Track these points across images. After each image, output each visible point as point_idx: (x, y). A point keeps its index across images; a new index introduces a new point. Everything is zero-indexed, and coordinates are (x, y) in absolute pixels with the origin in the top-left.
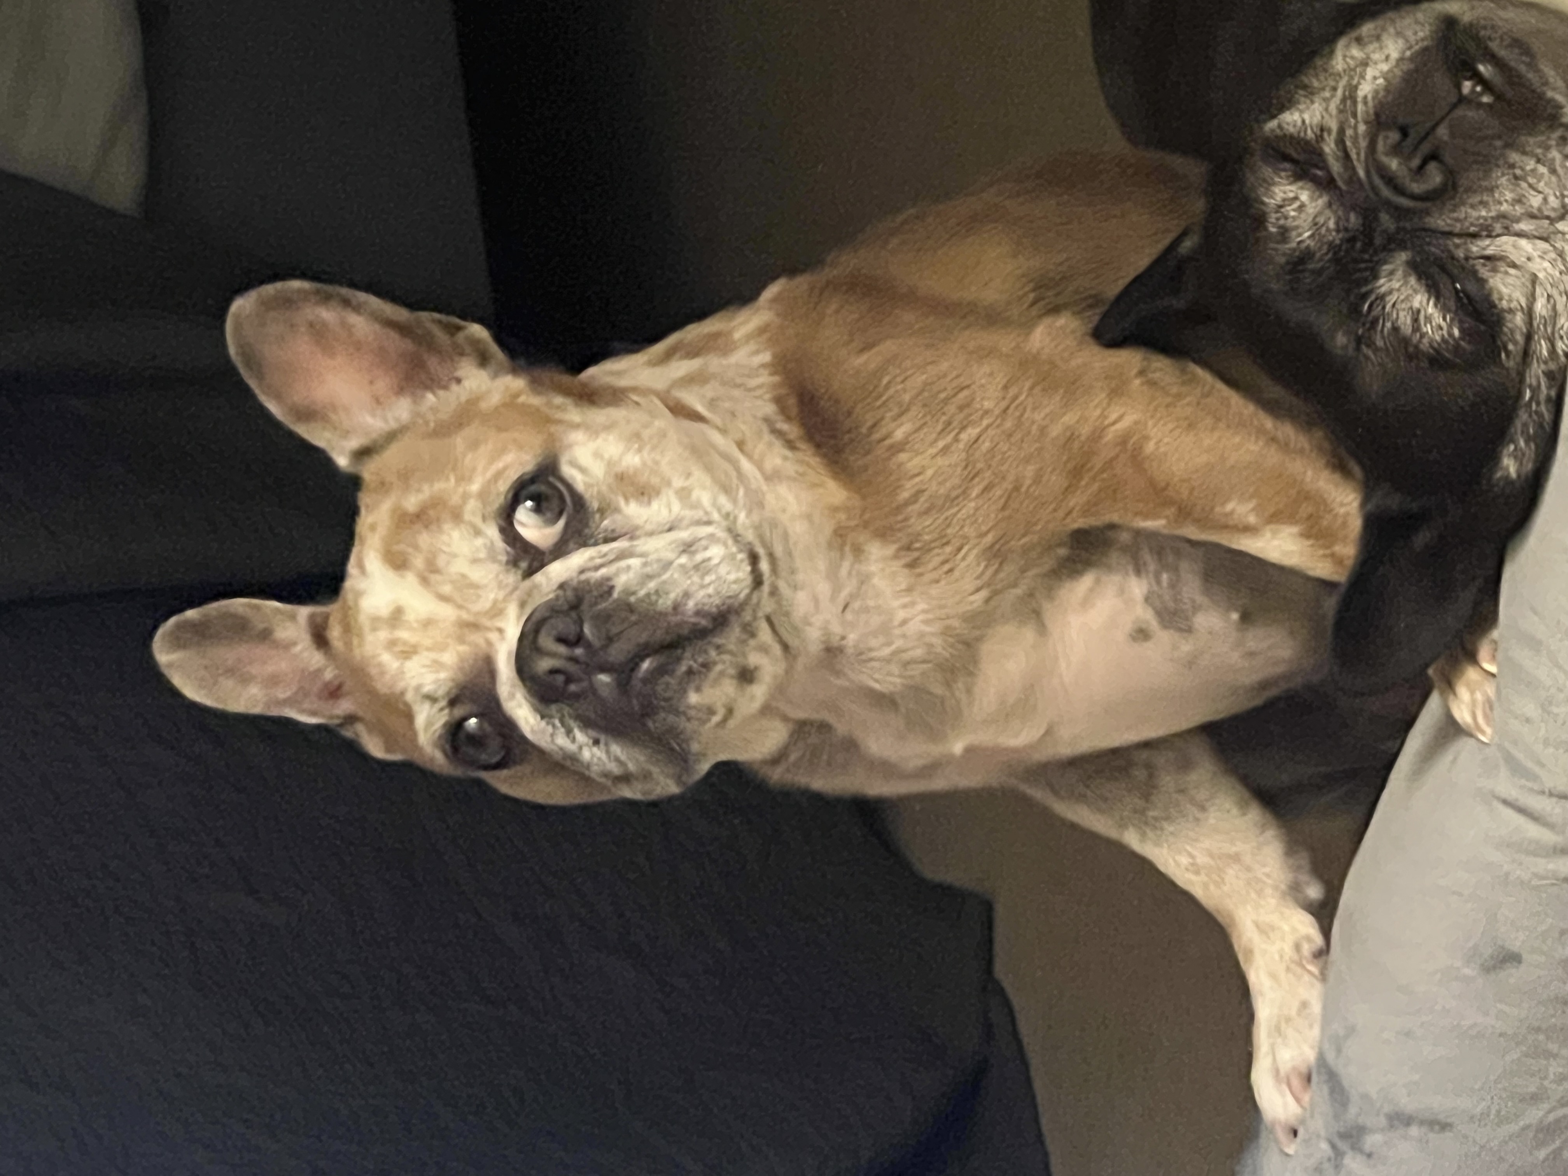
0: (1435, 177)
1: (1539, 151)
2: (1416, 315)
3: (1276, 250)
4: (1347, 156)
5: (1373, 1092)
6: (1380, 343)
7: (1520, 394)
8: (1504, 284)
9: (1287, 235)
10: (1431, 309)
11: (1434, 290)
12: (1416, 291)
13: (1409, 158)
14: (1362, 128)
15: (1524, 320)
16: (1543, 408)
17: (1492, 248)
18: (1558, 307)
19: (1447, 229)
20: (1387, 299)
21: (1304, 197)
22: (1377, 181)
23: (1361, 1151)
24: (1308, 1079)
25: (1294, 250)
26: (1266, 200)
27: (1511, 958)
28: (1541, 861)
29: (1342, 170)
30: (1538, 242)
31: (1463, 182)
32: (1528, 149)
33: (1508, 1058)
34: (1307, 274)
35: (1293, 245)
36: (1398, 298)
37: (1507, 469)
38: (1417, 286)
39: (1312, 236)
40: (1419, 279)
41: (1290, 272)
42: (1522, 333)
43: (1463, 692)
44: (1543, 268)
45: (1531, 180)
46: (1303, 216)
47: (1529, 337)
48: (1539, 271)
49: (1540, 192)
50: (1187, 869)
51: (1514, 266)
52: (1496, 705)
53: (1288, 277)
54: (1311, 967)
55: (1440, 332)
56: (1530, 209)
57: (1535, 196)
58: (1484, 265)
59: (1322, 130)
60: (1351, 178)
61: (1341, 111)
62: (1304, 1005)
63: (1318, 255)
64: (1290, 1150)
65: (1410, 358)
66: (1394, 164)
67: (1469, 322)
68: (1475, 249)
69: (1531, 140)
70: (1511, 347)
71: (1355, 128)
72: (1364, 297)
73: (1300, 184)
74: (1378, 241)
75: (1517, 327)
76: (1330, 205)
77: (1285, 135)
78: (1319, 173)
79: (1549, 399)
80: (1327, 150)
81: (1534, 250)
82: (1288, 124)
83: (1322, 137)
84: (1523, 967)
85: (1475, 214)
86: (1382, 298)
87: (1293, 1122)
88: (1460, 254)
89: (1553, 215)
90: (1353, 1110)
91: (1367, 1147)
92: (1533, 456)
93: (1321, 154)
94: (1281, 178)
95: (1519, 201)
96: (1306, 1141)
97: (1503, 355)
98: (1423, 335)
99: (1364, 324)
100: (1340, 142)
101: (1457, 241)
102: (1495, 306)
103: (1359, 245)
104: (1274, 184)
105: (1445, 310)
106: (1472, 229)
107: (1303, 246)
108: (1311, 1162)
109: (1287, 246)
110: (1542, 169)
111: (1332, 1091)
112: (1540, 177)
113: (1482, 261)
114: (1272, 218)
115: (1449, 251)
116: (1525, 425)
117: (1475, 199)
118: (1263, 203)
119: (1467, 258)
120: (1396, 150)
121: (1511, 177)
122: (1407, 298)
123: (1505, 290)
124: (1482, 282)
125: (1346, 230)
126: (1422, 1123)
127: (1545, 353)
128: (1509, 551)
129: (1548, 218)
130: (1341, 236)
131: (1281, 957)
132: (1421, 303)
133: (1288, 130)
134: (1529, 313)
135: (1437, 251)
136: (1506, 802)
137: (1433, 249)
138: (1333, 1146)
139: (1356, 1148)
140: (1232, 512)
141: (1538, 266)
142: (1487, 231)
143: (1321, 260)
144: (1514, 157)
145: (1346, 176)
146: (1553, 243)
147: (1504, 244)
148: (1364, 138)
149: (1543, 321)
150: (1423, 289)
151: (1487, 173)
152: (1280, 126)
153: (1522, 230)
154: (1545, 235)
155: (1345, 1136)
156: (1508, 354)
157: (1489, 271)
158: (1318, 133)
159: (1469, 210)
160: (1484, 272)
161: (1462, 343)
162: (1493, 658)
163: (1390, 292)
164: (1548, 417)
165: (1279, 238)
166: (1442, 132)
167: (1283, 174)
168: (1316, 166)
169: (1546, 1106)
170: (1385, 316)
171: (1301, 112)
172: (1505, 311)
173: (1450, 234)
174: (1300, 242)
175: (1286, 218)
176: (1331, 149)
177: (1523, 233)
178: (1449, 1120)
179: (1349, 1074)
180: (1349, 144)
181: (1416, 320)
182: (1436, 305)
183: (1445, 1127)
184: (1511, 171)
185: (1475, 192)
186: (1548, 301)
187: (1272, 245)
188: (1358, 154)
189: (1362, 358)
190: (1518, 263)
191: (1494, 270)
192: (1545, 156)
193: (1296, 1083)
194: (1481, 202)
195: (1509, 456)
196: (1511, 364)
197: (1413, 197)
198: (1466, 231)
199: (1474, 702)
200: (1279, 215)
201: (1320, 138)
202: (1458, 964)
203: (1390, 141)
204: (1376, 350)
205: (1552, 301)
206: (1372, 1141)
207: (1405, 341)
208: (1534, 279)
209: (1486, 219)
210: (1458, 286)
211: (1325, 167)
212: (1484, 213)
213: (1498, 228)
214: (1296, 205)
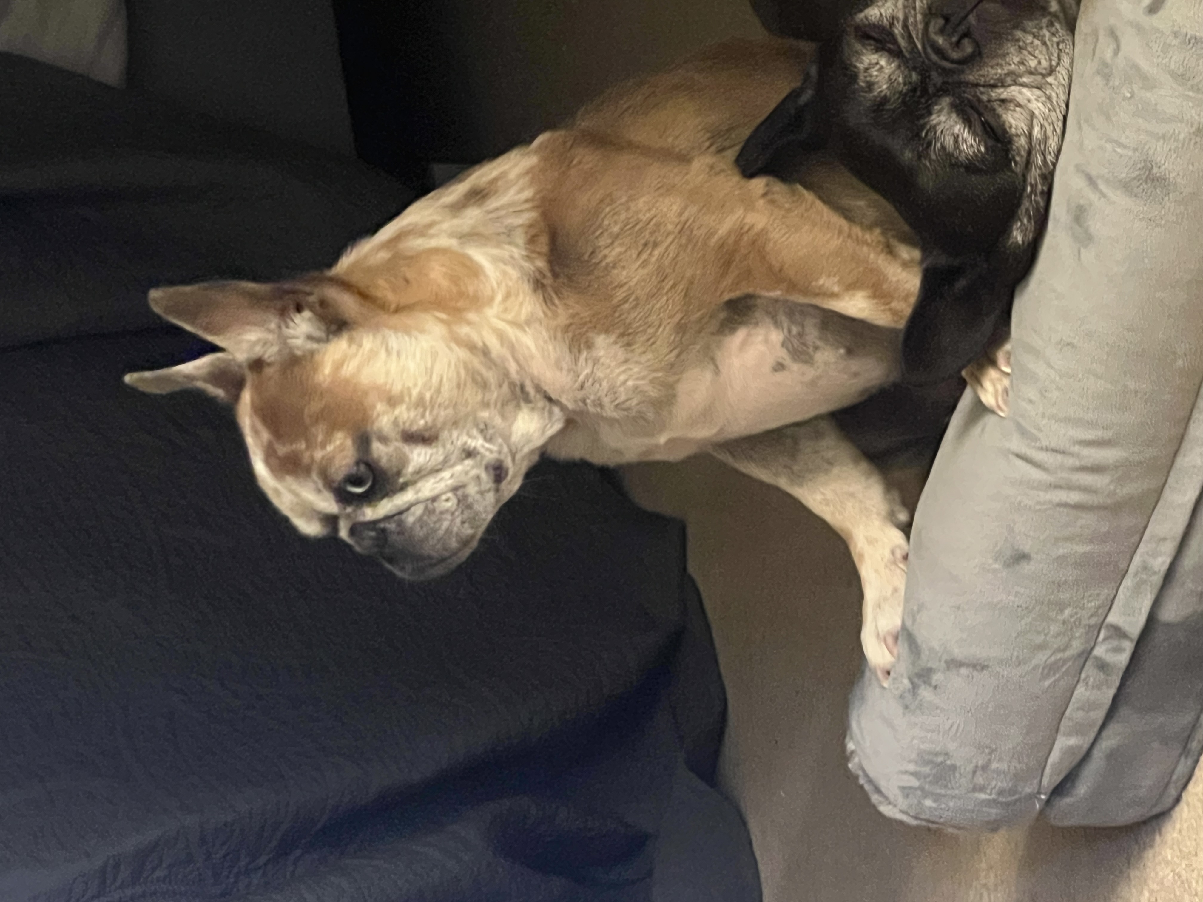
0: (968, 48)
1: (1035, 30)
2: (956, 138)
3: (864, 97)
4: (910, 36)
5: (936, 645)
6: (933, 157)
7: (1024, 189)
8: (1014, 119)
9: (872, 87)
10: (966, 134)
11: (968, 122)
12: (956, 123)
13: (950, 36)
14: (919, 17)
15: (1025, 141)
16: (1039, 198)
17: (1005, 93)
18: (1048, 132)
19: (975, 82)
20: (937, 128)
21: (883, 62)
22: (929, 50)
23: (930, 685)
24: (896, 638)
25: (876, 97)
26: (858, 65)
27: (1021, 557)
28: (1042, 494)
29: (907, 45)
30: (1035, 90)
31: (985, 51)
32: (1029, 29)
33: (1023, 622)
34: (884, 112)
35: (875, 93)
36: (944, 127)
37: (1016, 238)
38: (957, 120)
39: (888, 88)
40: (958, 115)
41: (874, 111)
42: (1024, 150)
43: (987, 384)
44: (1038, 107)
45: (1029, 49)
46: (883, 75)
47: (1029, 153)
48: (1035, 109)
49: (1035, 57)
50: (821, 503)
51: (1019, 105)
52: (1010, 393)
53: (873, 115)
54: (901, 566)
55: (972, 149)
56: (1029, 68)
57: (1032, 60)
58: (1000, 106)
59: (893, 18)
60: (913, 49)
61: (905, 7)
62: (896, 590)
63: (892, 100)
64: (885, 685)
65: (952, 166)
66: (940, 41)
67: (991, 143)
68: (993, 95)
69: (1030, 24)
70: (1018, 159)
71: (915, 17)
72: (923, 127)
73: (880, 54)
74: (931, 90)
75: (1021, 145)
76: (899, 67)
77: (870, 24)
78: (892, 47)
79: (1042, 193)
80: (896, 31)
81: (1032, 95)
82: (871, 16)
83: (893, 24)
84: (1032, 563)
85: (993, 72)
86: (935, 126)
87: (888, 667)
88: (985, 98)
89: (1044, 72)
90: (924, 657)
91: (934, 683)
92: (1033, 229)
93: (891, 35)
94: (867, 50)
95: (1022, 63)
96: (895, 679)
97: (1013, 164)
98: (960, 152)
99: (922, 145)
100: (905, 26)
101: (982, 89)
102: (1007, 132)
103: (918, 93)
104: (863, 54)
105: (975, 134)
106: (992, 82)
107: (883, 94)
108: (897, 693)
109: (871, 95)
110: (1037, 42)
111: (910, 646)
112: (1035, 48)
113: (998, 102)
114: (861, 77)
115: (977, 96)
116: (1027, 210)
117: (994, 62)
118: (855, 67)
119: (989, 101)
120: (942, 31)
121: (1017, 47)
122: (952, 127)
123: (1013, 122)
124: (999, 116)
125: (910, 83)
126: (968, 665)
127: (1040, 162)
128: (1017, 293)
129: (1042, 74)
130: (906, 87)
131: (882, 559)
132: (959, 130)
133: (871, 20)
134: (1030, 136)
135: (970, 97)
136: (1018, 456)
137: (966, 95)
138: (912, 683)
139: (927, 682)
140: (823, 285)
141: (1035, 106)
142: (1001, 83)
143: (894, 102)
144: (1019, 34)
145: (909, 48)
146: (1044, 90)
147: (1013, 91)
148: (921, 23)
149: (1038, 142)
150: (960, 122)
151: (1001, 45)
152: (866, 18)
153: (1024, 82)
154: (1039, 86)
155: (919, 675)
156: (1016, 163)
157: (1003, 110)
158: (891, 21)
159: (990, 69)
160: (1000, 110)
161: (987, 156)
162: (1008, 363)
163: (939, 124)
164: (1042, 204)
165: (867, 89)
166: (972, 19)
167: (869, 48)
168: (889, 42)
169: (1049, 652)
170: (936, 139)
171: (879, 7)
172: (1013, 135)
173: (977, 85)
174: (881, 91)
175: (871, 76)
176: (900, 32)
177: (1024, 84)
178: (986, 664)
179: (922, 635)
180: (911, 28)
181: (956, 141)
182: (969, 132)
183: (984, 667)
184: (1017, 43)
185: (993, 58)
186: (1041, 129)
187: (862, 94)
188: (917, 34)
189: (921, 166)
190: (1022, 104)
191: (1007, 109)
192: (1038, 33)
193: (890, 641)
194: (997, 64)
195: (1017, 229)
196: (1018, 170)
197: (953, 62)
198: (987, 83)
199: (996, 391)
200: (866, 74)
201: (892, 24)
202: (991, 561)
203: (937, 26)
204: (930, 160)
205: (1044, 129)
206: (937, 678)
207: (950, 155)
208: (1032, 115)
209: (1001, 75)
210: (983, 119)
211: (895, 42)
212: (999, 71)
213: (1009, 80)
214: (878, 67)
